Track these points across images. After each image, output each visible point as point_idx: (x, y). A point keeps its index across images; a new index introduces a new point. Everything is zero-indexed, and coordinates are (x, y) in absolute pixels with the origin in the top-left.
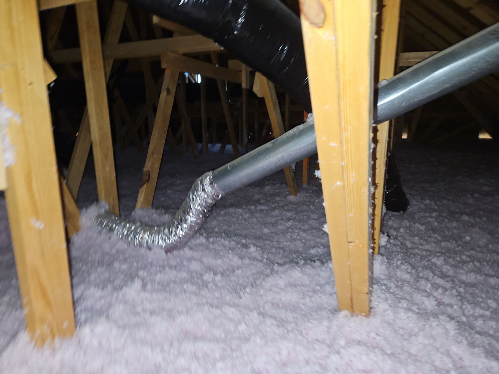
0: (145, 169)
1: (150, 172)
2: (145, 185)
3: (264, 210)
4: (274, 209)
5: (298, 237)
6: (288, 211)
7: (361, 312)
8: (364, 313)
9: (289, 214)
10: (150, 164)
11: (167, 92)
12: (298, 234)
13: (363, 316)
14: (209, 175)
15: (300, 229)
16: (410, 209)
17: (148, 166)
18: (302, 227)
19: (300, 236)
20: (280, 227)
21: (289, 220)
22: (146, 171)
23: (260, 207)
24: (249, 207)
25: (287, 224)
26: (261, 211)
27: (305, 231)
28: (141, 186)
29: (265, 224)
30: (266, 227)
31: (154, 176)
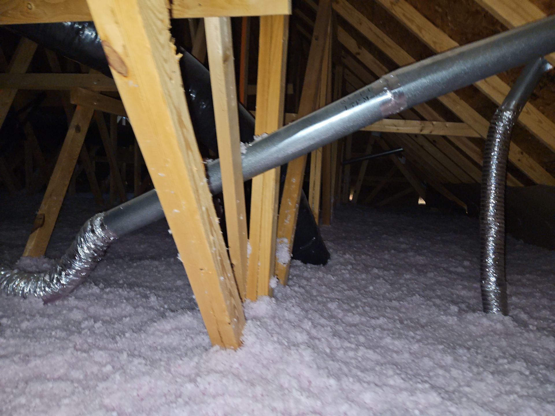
0: (40, 212)
1: (46, 215)
2: (37, 231)
7: (230, 345)
8: (233, 346)
10: (46, 207)
11: (76, 129)
13: (232, 349)
14: (100, 216)
16: (330, 262)
17: (43, 209)
22: (41, 214)
28: (32, 231)
31: (51, 221)
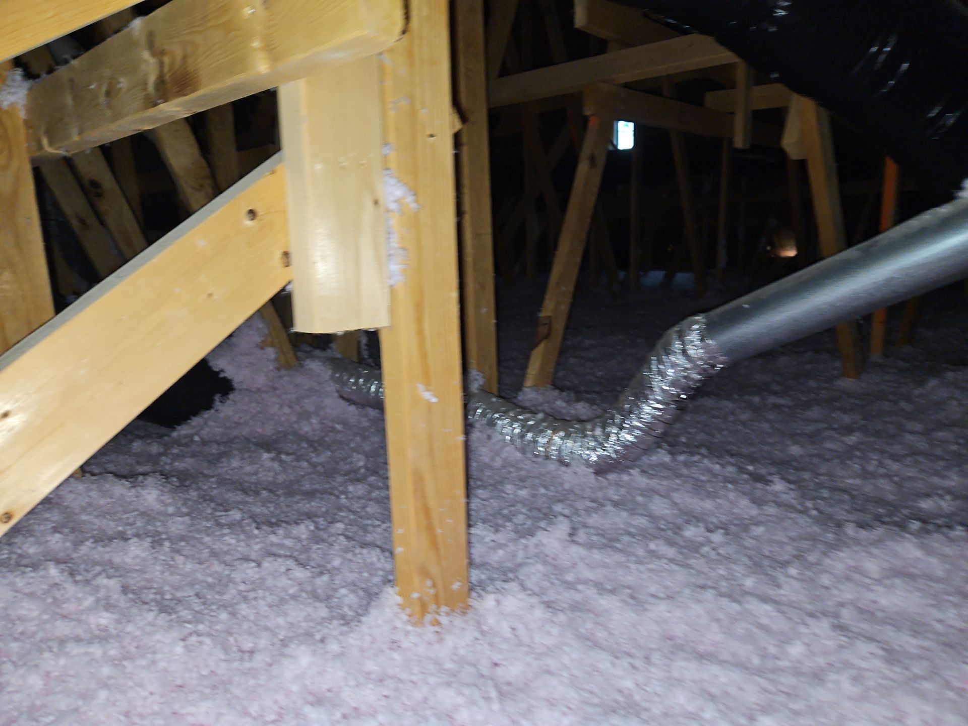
0: (542, 312)
1: (553, 319)
2: (542, 345)
3: (783, 406)
4: (807, 405)
5: (882, 471)
6: (844, 410)
9: (847, 419)
10: (553, 304)
11: (589, 161)
12: (881, 464)
14: (697, 322)
15: (882, 452)
17: (548, 308)
18: (887, 448)
19: (885, 468)
20: (829, 445)
21: (849, 430)
22: (545, 318)
23: (772, 400)
24: (747, 398)
25: (845, 439)
26: (777, 407)
27: (896, 458)
28: (535, 346)
29: (794, 437)
30: (796, 443)
31: (559, 326)
